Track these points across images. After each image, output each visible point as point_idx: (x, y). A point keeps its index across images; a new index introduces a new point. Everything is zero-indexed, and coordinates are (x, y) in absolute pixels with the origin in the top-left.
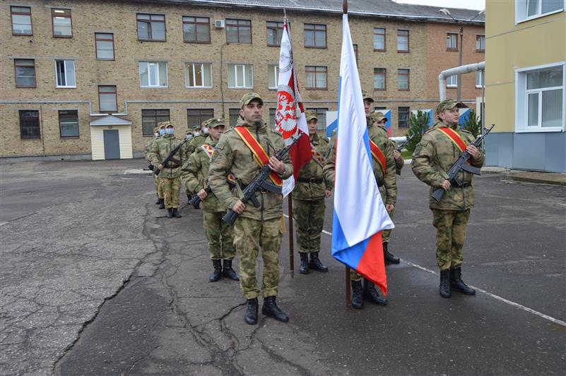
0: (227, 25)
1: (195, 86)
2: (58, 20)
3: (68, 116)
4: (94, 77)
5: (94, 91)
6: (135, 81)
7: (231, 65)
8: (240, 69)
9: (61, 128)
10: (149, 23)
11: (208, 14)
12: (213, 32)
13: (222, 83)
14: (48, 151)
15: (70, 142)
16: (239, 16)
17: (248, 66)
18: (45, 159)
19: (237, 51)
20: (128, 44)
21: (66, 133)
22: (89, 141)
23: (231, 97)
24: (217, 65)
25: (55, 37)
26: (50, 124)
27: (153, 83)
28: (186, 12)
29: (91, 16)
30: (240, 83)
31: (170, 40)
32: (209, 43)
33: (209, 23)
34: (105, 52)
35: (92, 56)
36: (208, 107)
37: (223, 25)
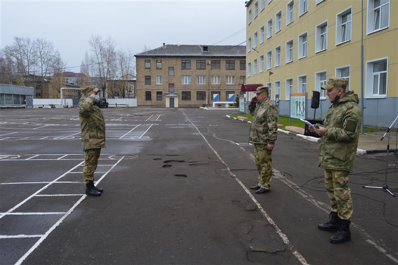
0: (212, 63)
1: (200, 84)
2: (158, 64)
3: (159, 93)
4: (168, 81)
5: (167, 86)
6: (180, 82)
7: (213, 76)
8: (216, 77)
9: (157, 97)
10: (185, 63)
11: (205, 59)
12: (207, 65)
13: (209, 82)
14: (153, 104)
15: (159, 102)
16: (216, 59)
17: (219, 77)
18: (152, 106)
19: (215, 71)
20: (179, 70)
21: (159, 98)
22: (165, 101)
23: (212, 87)
24: (207, 77)
25: (157, 69)
26: (154, 96)
27: (186, 82)
28: (197, 59)
29: (168, 62)
30: (216, 82)
31: (192, 68)
32: (205, 69)
33: (205, 63)
34: (171, 73)
35: (167, 74)
36: (204, 91)
37: (210, 63)
